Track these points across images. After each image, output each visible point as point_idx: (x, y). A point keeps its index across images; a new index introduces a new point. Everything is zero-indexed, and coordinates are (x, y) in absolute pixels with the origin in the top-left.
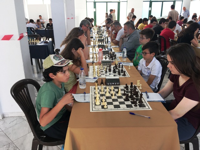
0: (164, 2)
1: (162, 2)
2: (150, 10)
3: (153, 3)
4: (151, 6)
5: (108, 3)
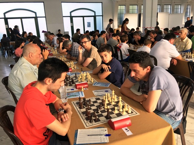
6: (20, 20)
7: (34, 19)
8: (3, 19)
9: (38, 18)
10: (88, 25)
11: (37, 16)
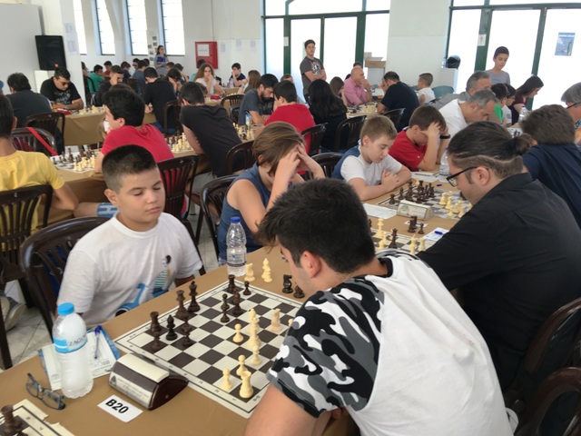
0: (550, 12)
1: (539, 12)
2: (483, 44)
3: (495, 13)
4: (485, 28)
5: (327, 20)
6: (319, 20)
7: (355, 19)
8: (282, 20)
9: (368, 16)
10: (558, 45)
11: (367, 9)
